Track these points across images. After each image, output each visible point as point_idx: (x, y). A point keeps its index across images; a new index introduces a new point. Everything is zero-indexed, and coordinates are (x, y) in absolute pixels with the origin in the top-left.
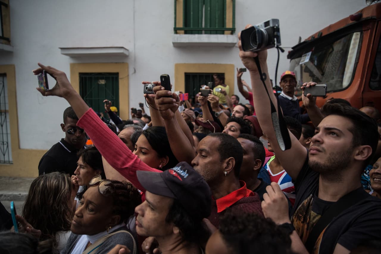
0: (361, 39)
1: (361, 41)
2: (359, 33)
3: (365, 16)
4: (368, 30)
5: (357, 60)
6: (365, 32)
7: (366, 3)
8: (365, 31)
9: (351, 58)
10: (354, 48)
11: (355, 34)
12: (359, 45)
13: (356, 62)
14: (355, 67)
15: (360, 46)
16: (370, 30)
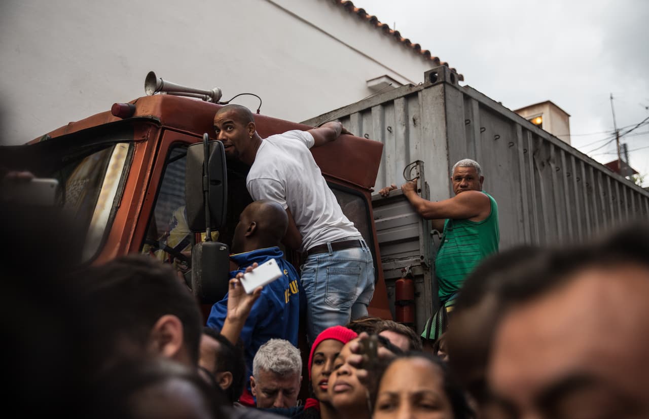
0: (130, 157)
1: (129, 162)
2: (127, 145)
3: (140, 113)
4: (144, 141)
5: (117, 201)
6: (138, 145)
7: (146, 90)
8: (138, 142)
9: (106, 196)
10: (114, 175)
11: (118, 145)
12: (124, 170)
13: (116, 205)
14: (112, 216)
15: (126, 172)
16: (147, 142)
